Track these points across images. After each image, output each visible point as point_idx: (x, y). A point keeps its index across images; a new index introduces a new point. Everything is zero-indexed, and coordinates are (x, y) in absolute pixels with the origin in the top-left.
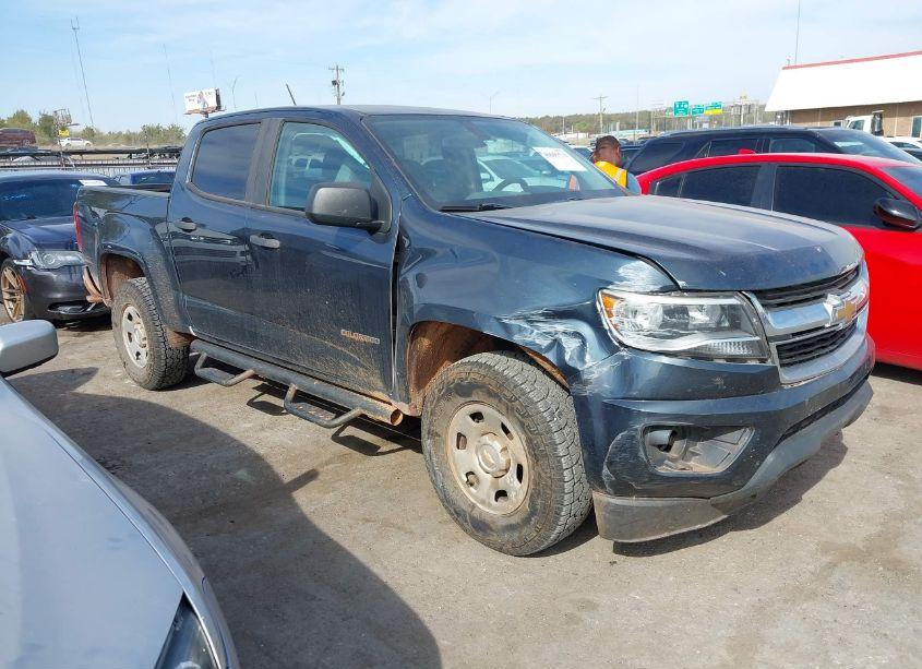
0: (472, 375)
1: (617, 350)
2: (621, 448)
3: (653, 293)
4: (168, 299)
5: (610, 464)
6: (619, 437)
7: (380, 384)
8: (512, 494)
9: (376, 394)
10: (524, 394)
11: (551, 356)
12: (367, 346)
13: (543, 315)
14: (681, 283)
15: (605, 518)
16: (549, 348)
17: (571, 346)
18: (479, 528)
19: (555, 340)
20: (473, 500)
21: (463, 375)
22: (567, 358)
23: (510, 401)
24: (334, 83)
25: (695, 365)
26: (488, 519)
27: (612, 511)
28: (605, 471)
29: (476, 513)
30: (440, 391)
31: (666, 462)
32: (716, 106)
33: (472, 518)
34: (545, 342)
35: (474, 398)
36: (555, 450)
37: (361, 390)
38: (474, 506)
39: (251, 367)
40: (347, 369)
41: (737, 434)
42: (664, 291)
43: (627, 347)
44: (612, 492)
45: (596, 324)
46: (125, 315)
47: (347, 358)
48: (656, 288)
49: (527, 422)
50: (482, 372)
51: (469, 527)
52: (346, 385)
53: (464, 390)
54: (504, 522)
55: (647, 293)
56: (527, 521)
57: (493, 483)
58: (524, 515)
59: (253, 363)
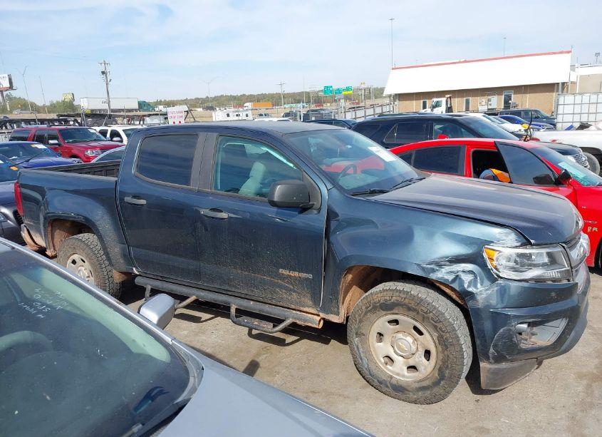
0: (394, 298)
1: (496, 280)
2: (502, 336)
3: (516, 247)
4: (116, 250)
5: (495, 346)
6: (502, 330)
7: (310, 303)
8: (421, 368)
9: (306, 309)
10: (435, 308)
11: (455, 286)
12: (301, 280)
13: (448, 261)
14: (532, 241)
15: (487, 376)
16: (454, 280)
17: (467, 279)
18: (398, 391)
19: (457, 276)
20: (390, 373)
21: (388, 298)
22: (466, 286)
23: (426, 313)
24: (103, 73)
25: (538, 286)
26: (404, 385)
27: (492, 373)
28: (492, 350)
29: (394, 382)
30: (367, 308)
31: (523, 341)
32: (348, 89)
33: (391, 384)
34: (450, 278)
35: (394, 311)
36: (459, 341)
37: (293, 306)
38: (391, 377)
39: (194, 295)
40: (283, 294)
41: (559, 321)
42: (523, 245)
43: (502, 278)
44: (493, 361)
45: (483, 265)
46: (70, 261)
47: (281, 287)
48: (518, 244)
49: (439, 325)
50: (404, 296)
51: (390, 390)
52: (281, 304)
53: (387, 307)
54: (417, 385)
55: (514, 247)
56: (437, 383)
57: (405, 362)
58: (433, 380)
59: (194, 291)
